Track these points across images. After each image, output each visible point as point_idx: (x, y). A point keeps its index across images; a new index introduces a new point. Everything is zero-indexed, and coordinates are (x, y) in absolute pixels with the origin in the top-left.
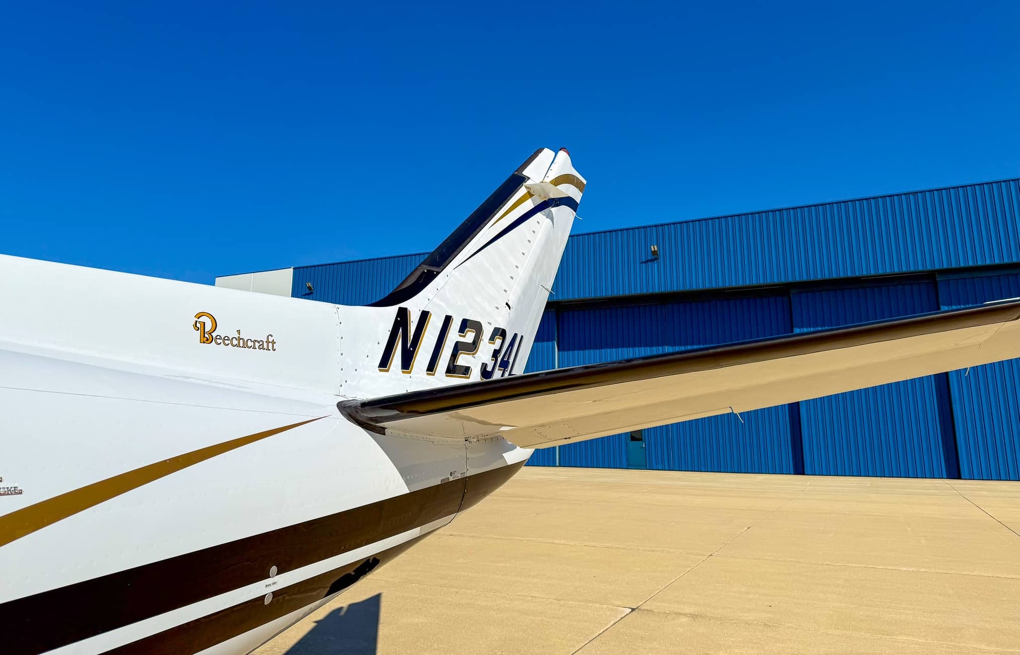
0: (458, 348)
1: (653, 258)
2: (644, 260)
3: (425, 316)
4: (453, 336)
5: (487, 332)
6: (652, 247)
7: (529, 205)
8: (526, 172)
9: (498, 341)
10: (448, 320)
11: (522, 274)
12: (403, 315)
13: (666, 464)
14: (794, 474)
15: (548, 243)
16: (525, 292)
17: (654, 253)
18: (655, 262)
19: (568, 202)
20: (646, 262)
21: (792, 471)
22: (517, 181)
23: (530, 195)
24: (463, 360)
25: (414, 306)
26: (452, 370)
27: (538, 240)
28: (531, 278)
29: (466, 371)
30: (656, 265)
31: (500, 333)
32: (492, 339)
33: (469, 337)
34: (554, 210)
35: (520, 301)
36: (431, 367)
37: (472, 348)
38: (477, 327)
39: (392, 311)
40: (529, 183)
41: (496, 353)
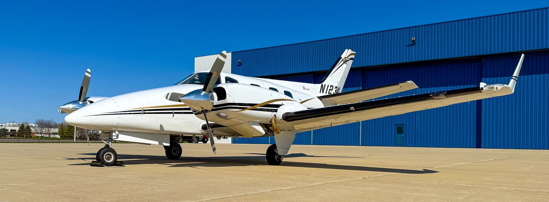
0: (330, 90)
1: (413, 43)
2: (408, 45)
3: (325, 85)
4: (329, 88)
5: (334, 87)
6: (412, 38)
7: (342, 63)
8: (341, 56)
9: (336, 89)
10: (328, 85)
11: (340, 77)
12: (322, 85)
13: (414, 144)
14: (476, 148)
15: (346, 69)
16: (341, 80)
17: (413, 41)
18: (414, 46)
19: (351, 59)
20: (410, 45)
21: (475, 147)
22: (340, 58)
23: (342, 61)
24: (331, 92)
25: (324, 83)
26: (329, 93)
27: (344, 69)
28: (342, 77)
29: (331, 93)
30: (414, 47)
31: (336, 87)
32: (335, 88)
33: (331, 88)
34: (347, 62)
35: (340, 82)
36: (326, 93)
37: (332, 90)
38: (332, 86)
39: (321, 85)
40: (342, 58)
41: (336, 91)
